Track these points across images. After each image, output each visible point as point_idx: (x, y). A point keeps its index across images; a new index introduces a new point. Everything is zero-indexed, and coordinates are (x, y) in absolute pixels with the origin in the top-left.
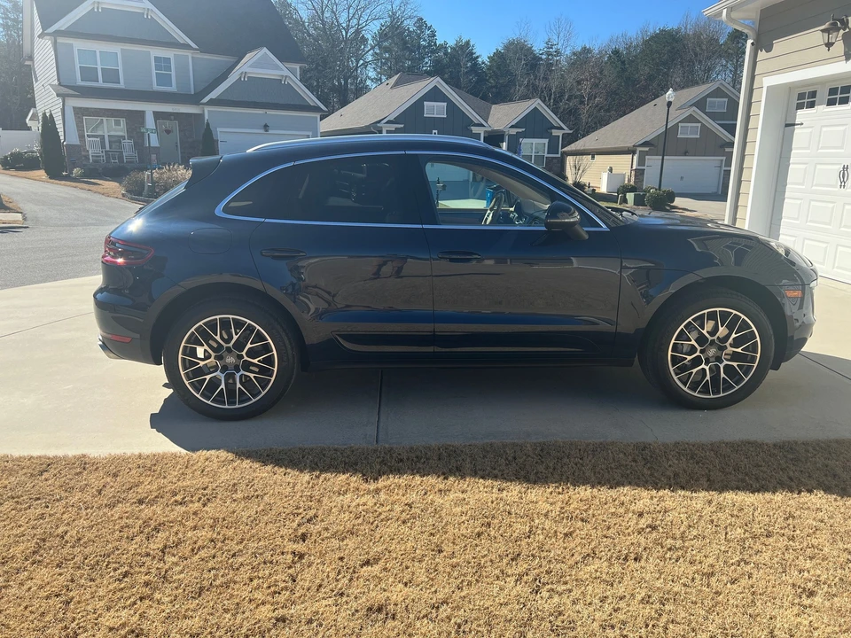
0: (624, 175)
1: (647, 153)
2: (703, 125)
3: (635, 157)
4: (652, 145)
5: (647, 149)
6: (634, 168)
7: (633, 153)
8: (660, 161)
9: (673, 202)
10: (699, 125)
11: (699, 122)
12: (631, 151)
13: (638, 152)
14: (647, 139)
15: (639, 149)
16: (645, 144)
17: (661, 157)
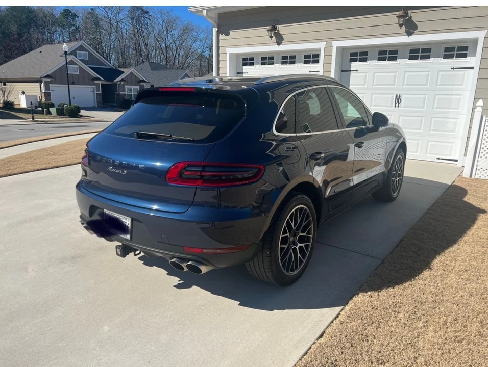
0: (36, 96)
1: (50, 83)
2: (79, 66)
3: (43, 85)
4: (52, 77)
5: (49, 80)
6: (43, 91)
7: (40, 82)
8: (67, 88)
9: (80, 112)
10: (78, 66)
11: (77, 65)
12: (39, 81)
13: (44, 82)
14: (49, 73)
15: (44, 80)
16: (48, 77)
17: (67, 86)
